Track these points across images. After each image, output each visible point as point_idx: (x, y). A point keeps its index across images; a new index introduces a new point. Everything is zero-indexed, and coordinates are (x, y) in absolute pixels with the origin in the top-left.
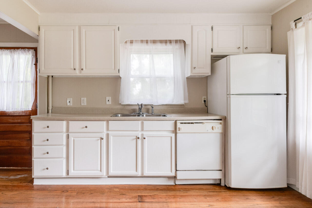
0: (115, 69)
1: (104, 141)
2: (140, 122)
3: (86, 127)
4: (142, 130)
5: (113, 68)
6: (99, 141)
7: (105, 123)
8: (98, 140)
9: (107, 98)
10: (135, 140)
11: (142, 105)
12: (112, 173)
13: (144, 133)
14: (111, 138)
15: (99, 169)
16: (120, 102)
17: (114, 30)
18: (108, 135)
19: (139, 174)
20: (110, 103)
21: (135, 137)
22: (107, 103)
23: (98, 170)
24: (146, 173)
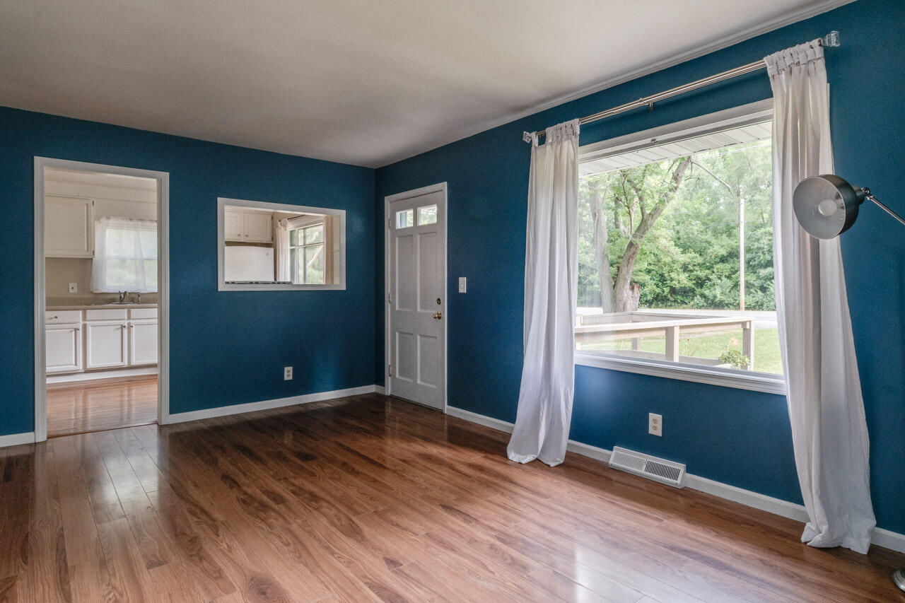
0: (88, 250)
1: (80, 333)
2: (126, 310)
3: (56, 317)
4: (129, 318)
5: (86, 248)
6: (74, 332)
7: (81, 312)
8: (72, 331)
9: (70, 284)
10: (120, 330)
11: (125, 293)
12: (90, 365)
13: (131, 321)
14: (90, 330)
15: (74, 363)
16: (91, 290)
17: (87, 205)
18: (85, 327)
19: (126, 363)
20: (75, 291)
21: (120, 326)
22: (71, 291)
23: (72, 365)
24: (134, 362)
